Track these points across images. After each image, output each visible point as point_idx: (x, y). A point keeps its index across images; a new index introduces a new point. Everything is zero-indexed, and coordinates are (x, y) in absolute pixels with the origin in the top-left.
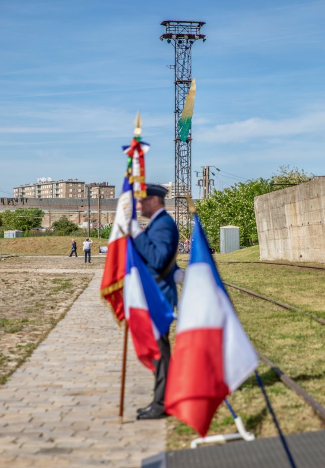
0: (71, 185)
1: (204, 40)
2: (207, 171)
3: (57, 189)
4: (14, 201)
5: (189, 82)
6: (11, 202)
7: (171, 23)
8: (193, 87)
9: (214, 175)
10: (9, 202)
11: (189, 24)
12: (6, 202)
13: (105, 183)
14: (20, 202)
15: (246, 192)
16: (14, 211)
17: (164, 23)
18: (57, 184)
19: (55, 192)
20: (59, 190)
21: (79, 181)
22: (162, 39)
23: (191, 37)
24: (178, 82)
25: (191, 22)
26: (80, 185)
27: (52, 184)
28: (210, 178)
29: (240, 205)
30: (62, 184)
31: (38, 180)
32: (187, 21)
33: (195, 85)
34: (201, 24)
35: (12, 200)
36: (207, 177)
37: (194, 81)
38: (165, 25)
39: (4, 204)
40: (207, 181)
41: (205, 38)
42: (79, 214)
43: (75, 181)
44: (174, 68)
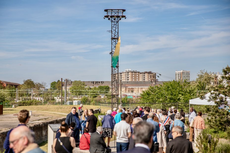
0: (134, 73)
1: (125, 18)
2: (155, 75)
3: (128, 75)
4: (98, 83)
5: (118, 39)
6: (97, 83)
7: (108, 11)
8: (119, 41)
9: (158, 77)
10: (96, 83)
11: (118, 11)
12: (95, 83)
13: (150, 72)
14: (101, 83)
15: (165, 87)
16: (98, 87)
17: (106, 10)
18: (128, 73)
19: (127, 76)
20: (129, 75)
21: (137, 71)
22: (105, 18)
23: (118, 17)
24: (113, 39)
25: (118, 10)
26: (137, 73)
27: (126, 73)
28: (156, 79)
29: (161, 94)
30: (130, 73)
31: (125, 70)
32: (116, 9)
33: (120, 40)
34: (124, 10)
35: (97, 82)
36: (155, 78)
37: (119, 38)
38: (106, 11)
39: (94, 84)
40: (155, 80)
41: (126, 17)
42: (126, 88)
43: (135, 71)
44: (111, 32)
